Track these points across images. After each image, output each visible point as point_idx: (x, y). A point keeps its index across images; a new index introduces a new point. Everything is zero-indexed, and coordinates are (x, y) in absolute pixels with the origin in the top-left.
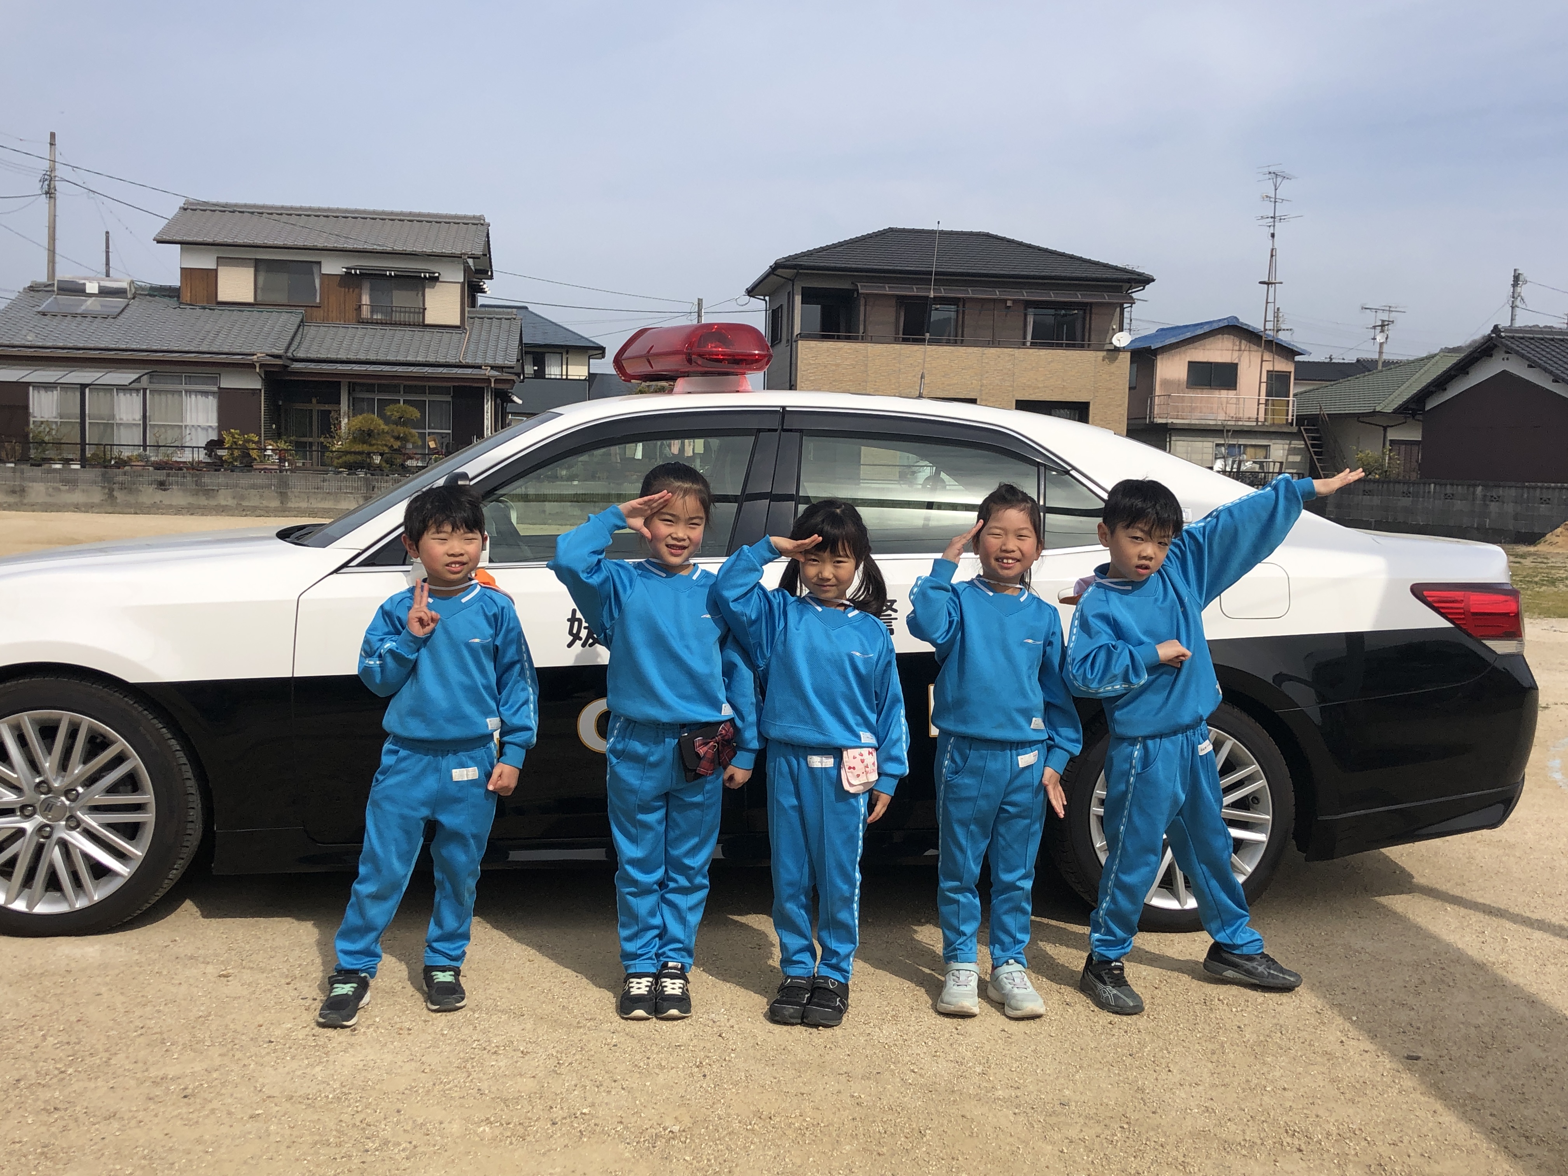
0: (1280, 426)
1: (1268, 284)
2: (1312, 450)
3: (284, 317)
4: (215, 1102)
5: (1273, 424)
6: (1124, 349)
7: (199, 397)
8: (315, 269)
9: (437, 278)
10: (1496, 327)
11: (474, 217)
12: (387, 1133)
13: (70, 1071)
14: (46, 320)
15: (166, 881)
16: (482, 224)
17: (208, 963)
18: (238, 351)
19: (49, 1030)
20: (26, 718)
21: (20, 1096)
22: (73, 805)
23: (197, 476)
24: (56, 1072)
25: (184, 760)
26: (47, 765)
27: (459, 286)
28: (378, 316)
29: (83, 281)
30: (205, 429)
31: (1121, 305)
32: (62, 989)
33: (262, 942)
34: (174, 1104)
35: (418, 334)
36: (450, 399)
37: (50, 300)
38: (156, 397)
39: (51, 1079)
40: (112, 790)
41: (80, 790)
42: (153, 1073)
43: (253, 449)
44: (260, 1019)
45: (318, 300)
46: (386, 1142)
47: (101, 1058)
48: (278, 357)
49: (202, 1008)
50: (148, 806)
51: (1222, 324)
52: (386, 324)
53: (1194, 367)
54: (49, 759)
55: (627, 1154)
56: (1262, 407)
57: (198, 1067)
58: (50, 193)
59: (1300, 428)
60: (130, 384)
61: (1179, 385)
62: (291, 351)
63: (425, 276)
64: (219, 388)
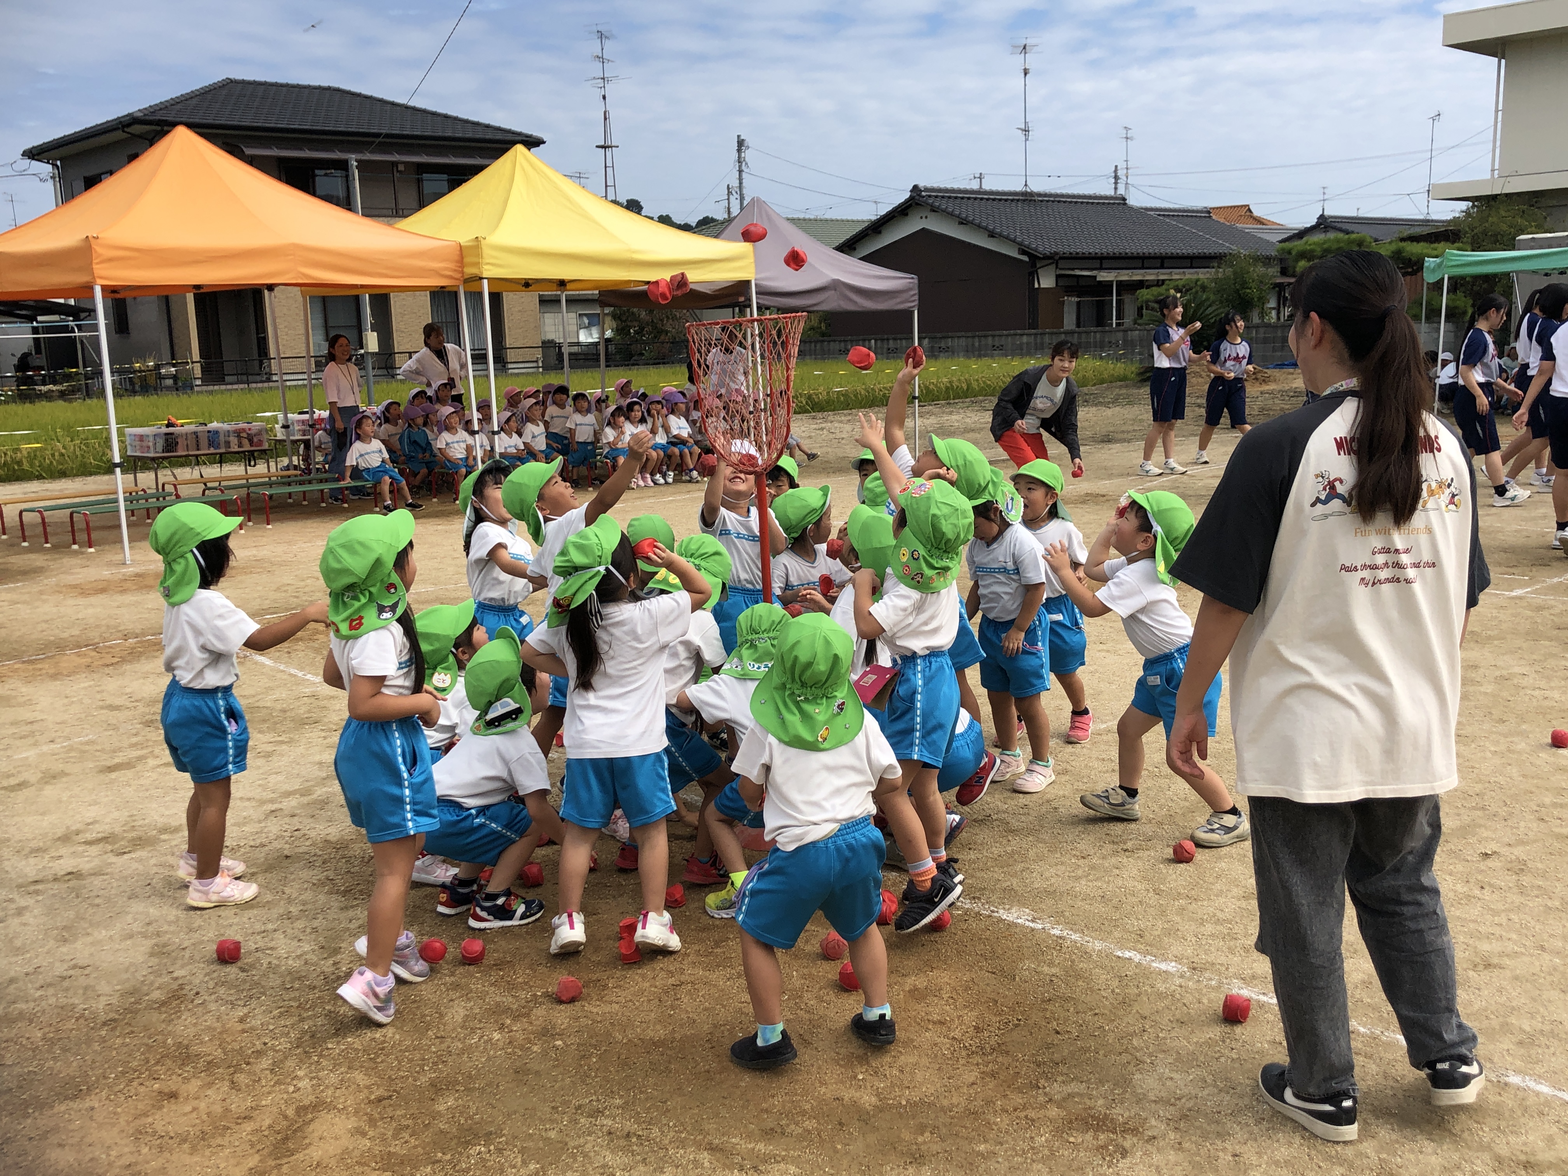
1: (604, 147)
10: (915, 188)
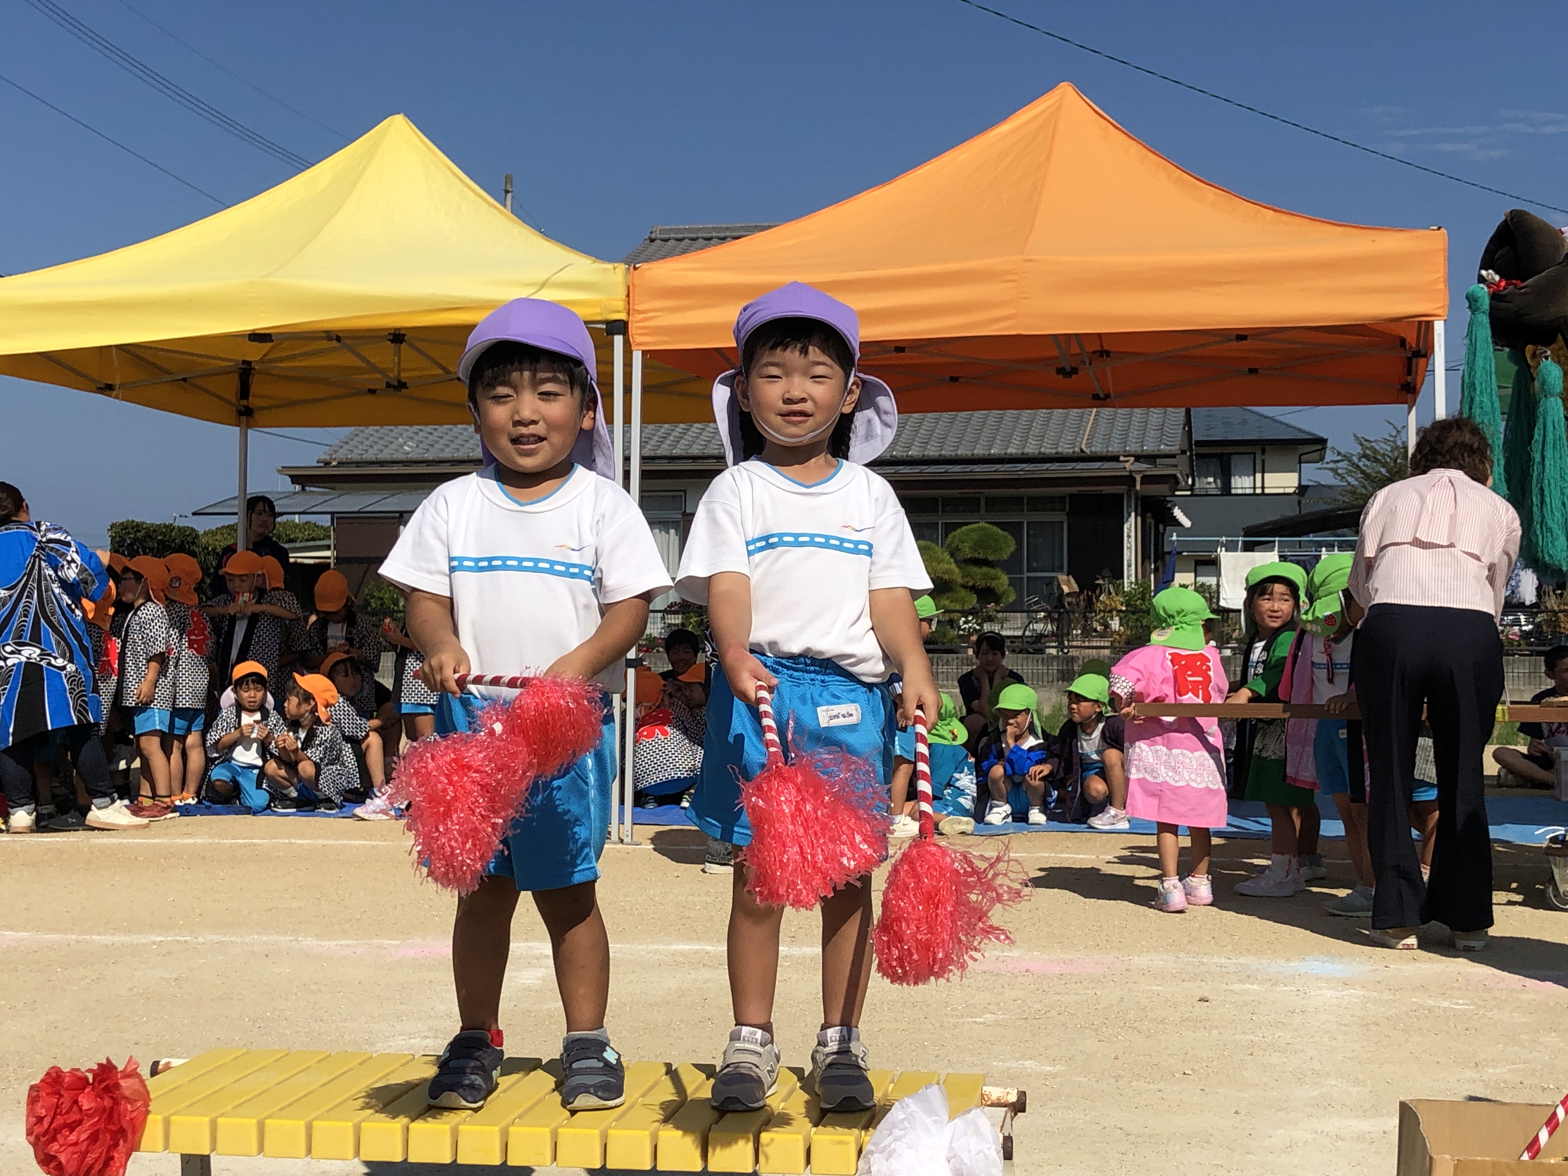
36: (1066, 518)
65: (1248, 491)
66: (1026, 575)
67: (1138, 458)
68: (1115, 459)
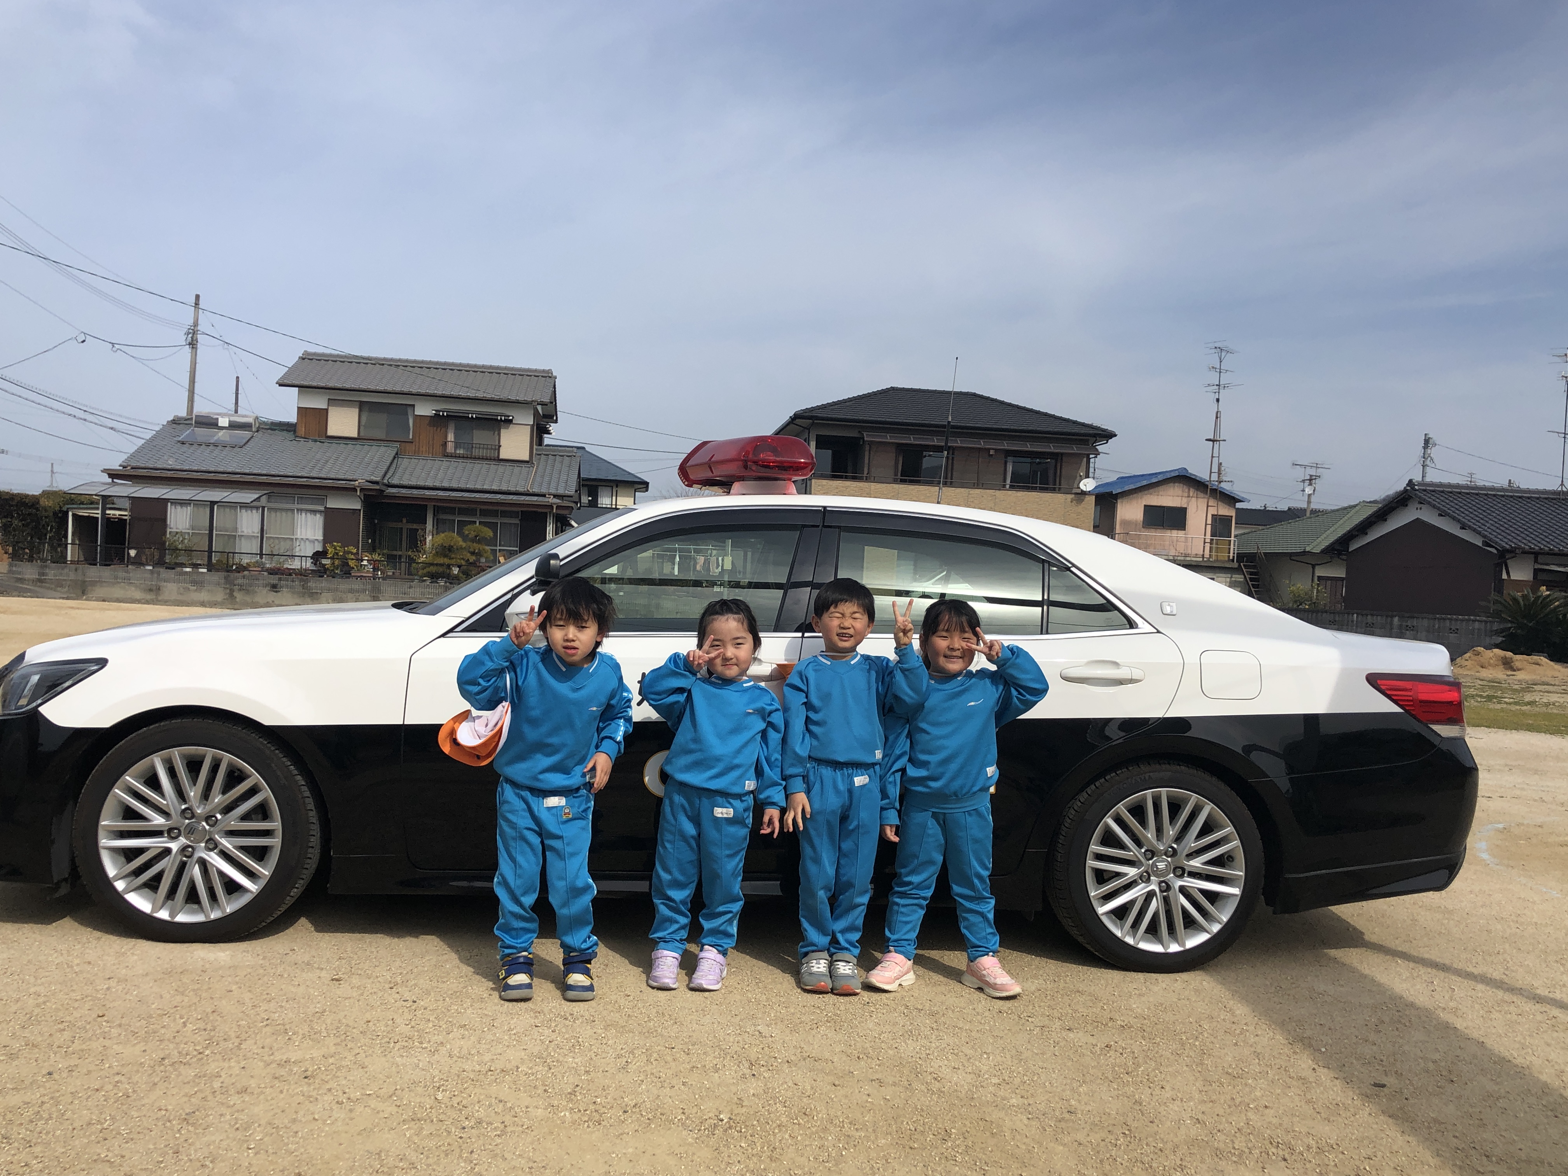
0: (1224, 562)
1: (1213, 441)
2: (1250, 583)
3: (383, 449)
4: (331, 1082)
5: (1217, 561)
6: (1089, 493)
7: (309, 514)
8: (410, 411)
9: (511, 421)
10: (1410, 482)
11: (544, 371)
12: (481, 1114)
13: (207, 1052)
14: (185, 448)
15: (288, 898)
16: (550, 377)
17: (322, 969)
18: (343, 477)
19: (188, 1019)
20: (176, 753)
21: (165, 1072)
22: (212, 829)
23: (304, 581)
24: (195, 1053)
25: (307, 794)
26: (192, 794)
27: (529, 427)
28: (460, 451)
29: (216, 417)
30: (313, 542)
31: (1088, 455)
32: (199, 986)
33: (368, 953)
34: (296, 1083)
35: (493, 467)
36: (519, 522)
37: (188, 432)
38: (273, 514)
39: (191, 1058)
40: (245, 817)
41: (219, 816)
42: (278, 1057)
43: (353, 559)
44: (368, 1016)
45: (411, 437)
46: (480, 1122)
47: (233, 1043)
48: (376, 483)
49: (318, 1005)
50: (276, 832)
51: (1173, 474)
52: (467, 457)
53: (1149, 510)
54: (194, 789)
55: (690, 1140)
56: (1208, 546)
57: (316, 1053)
58: (193, 344)
59: (1240, 565)
60: (252, 502)
61: (1136, 525)
62: (387, 478)
63: (501, 419)
64: (326, 507)
65: (608, 506)
66: (498, 548)
67: (555, 496)
68: (544, 496)
